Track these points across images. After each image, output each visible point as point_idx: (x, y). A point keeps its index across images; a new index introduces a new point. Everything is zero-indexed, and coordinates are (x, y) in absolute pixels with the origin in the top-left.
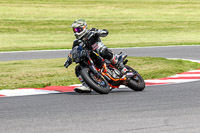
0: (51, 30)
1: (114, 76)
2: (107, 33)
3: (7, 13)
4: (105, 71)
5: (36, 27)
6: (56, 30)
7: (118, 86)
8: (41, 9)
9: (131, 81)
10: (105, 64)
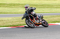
0: (43, 7)
1: (37, 22)
2: (35, 9)
3: (30, 2)
4: (34, 21)
5: (39, 6)
6: (45, 7)
7: (39, 25)
9: (43, 24)
10: (34, 19)
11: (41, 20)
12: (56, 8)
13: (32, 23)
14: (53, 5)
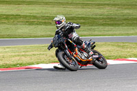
1: (83, 57)
3: (44, 11)
4: (76, 54)
7: (86, 64)
8: (67, 9)
9: (97, 61)
10: (77, 49)
11: (91, 53)
12: (103, 25)
13: (71, 59)
14: (95, 19)
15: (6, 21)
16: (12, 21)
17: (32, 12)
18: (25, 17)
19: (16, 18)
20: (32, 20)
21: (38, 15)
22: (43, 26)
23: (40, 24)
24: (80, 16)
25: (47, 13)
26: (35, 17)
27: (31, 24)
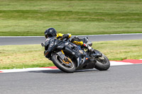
0: (128, 19)
5: (117, 18)
15: (58, 18)
16: (64, 17)
17: (84, 8)
18: (77, 13)
19: (67, 15)
20: (84, 17)
21: (91, 11)
22: (96, 23)
23: (93, 20)
24: (134, 12)
25: (100, 9)
26: (87, 13)
27: (83, 20)
